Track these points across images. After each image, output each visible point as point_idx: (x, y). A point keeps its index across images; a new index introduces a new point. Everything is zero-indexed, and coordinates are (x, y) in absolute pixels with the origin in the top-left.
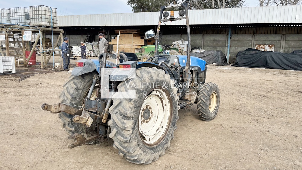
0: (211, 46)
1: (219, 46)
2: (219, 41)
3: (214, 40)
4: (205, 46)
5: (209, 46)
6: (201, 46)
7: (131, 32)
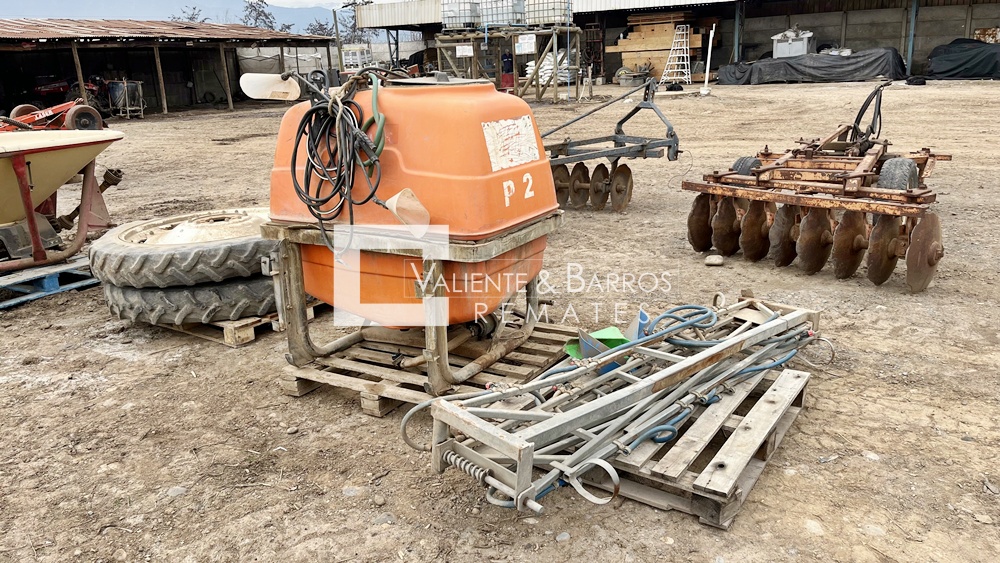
0: (864, 39)
1: (885, 38)
2: (885, 24)
3: (872, 24)
4: (849, 40)
5: (859, 39)
6: (839, 41)
7: (670, 18)
